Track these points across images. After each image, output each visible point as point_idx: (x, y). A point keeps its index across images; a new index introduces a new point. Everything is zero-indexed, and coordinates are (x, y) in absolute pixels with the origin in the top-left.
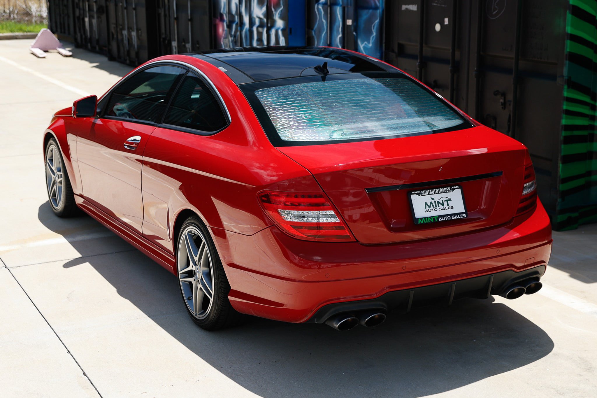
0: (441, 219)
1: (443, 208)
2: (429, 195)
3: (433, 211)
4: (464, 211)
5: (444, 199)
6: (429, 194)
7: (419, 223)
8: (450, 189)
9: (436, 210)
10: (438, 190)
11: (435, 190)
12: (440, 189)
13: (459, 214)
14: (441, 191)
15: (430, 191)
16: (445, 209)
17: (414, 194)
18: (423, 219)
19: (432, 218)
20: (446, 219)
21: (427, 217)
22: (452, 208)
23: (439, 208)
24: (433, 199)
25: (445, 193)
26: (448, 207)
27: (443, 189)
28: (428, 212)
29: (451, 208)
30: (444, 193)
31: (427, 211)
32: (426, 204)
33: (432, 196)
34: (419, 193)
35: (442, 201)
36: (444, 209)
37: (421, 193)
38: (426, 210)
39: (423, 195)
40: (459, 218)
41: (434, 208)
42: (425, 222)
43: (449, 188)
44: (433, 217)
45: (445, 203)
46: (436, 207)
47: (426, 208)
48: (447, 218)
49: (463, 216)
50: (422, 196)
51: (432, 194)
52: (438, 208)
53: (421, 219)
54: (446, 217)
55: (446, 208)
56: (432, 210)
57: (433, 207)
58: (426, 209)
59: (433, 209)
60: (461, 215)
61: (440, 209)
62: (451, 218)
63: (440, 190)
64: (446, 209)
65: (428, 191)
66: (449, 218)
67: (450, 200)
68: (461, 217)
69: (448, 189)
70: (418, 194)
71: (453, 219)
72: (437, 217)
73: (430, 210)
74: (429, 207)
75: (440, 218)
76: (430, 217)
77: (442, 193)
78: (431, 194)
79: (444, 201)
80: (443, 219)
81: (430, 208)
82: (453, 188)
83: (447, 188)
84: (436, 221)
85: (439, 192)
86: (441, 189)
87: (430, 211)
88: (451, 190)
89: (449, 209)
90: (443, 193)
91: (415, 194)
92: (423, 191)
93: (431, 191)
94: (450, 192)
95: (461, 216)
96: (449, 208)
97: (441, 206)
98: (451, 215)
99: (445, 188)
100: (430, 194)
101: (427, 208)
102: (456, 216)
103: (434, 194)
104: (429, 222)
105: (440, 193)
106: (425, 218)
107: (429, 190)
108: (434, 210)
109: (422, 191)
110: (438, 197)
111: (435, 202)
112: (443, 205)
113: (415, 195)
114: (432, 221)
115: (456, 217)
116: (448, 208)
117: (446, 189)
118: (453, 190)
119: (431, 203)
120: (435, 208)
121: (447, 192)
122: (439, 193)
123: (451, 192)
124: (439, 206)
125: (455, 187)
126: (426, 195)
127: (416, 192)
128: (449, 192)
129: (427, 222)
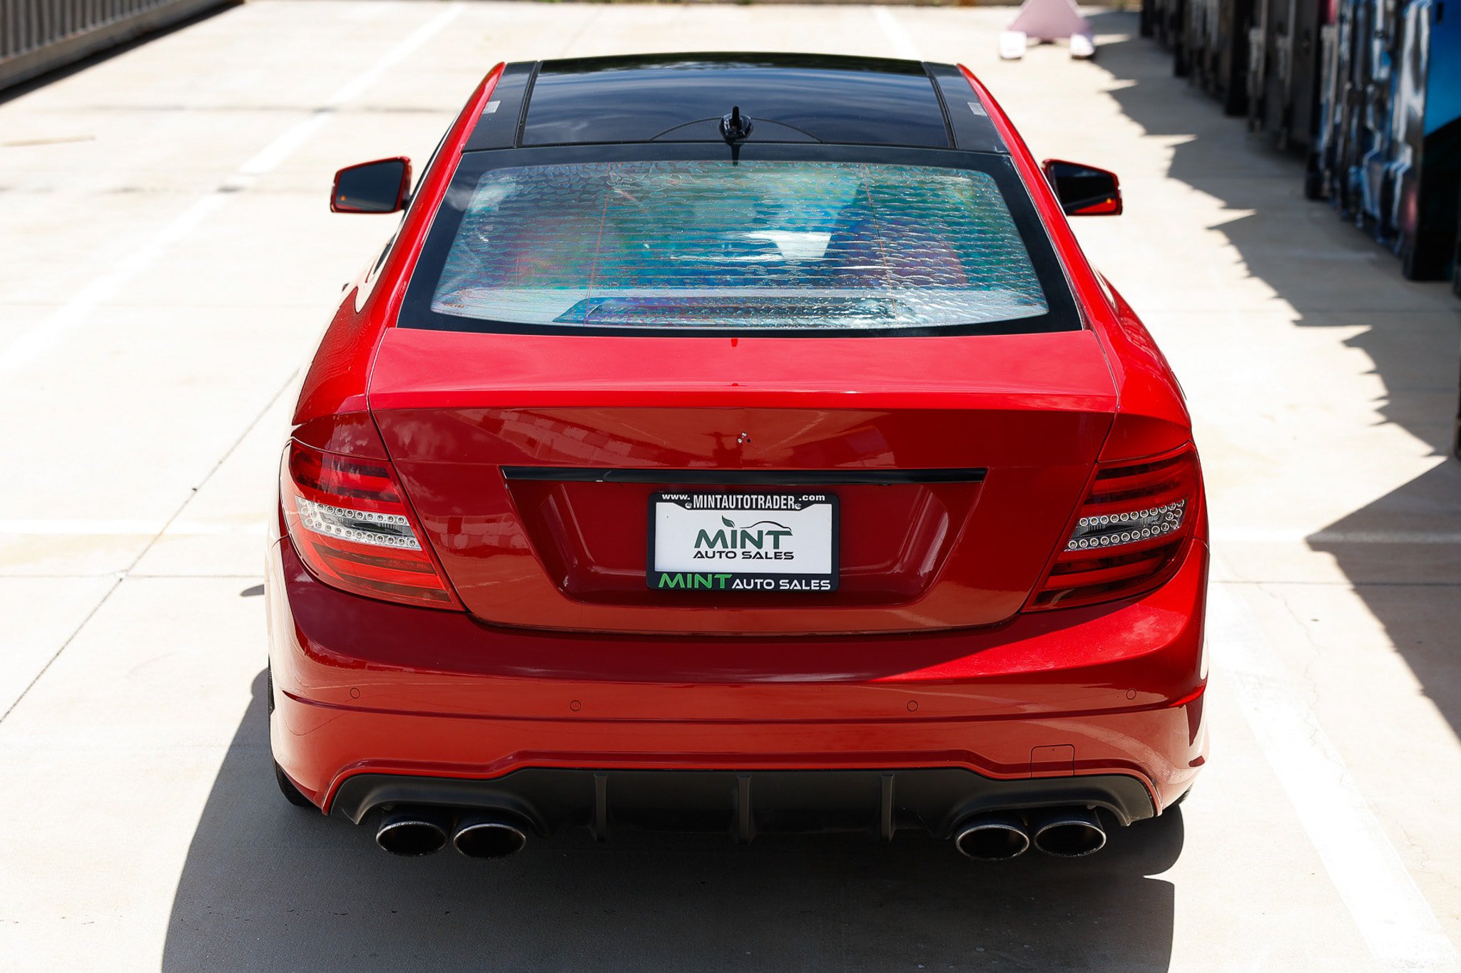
0: (738, 585)
1: (758, 553)
2: (716, 508)
3: (721, 557)
4: (829, 572)
5: (766, 528)
6: (719, 506)
7: (661, 585)
8: (792, 502)
9: (731, 555)
10: (752, 499)
11: (740, 497)
12: (760, 497)
13: (808, 578)
14: (759, 502)
15: (721, 499)
16: (761, 558)
17: (666, 501)
18: (679, 577)
19: (710, 577)
20: (759, 587)
21: (694, 574)
22: (789, 556)
23: (744, 550)
24: (728, 523)
25: (773, 509)
26: (775, 553)
27: (769, 497)
28: (702, 557)
29: (783, 557)
30: (769, 509)
31: (699, 555)
32: (703, 534)
33: (728, 515)
34: (687, 501)
35: (760, 533)
36: (758, 556)
37: (691, 501)
38: (699, 552)
39: (696, 509)
40: (804, 588)
41: (727, 550)
42: (682, 586)
43: (789, 497)
44: (714, 574)
45: (768, 541)
46: (734, 546)
47: (698, 545)
48: (762, 583)
49: (820, 586)
50: (692, 508)
51: (730, 509)
52: (739, 551)
53: (672, 575)
54: (759, 581)
55: (766, 553)
56: (717, 555)
57: (725, 545)
58: (697, 550)
59: (721, 553)
60: (813, 581)
61: (747, 555)
62: (777, 585)
63: (757, 499)
64: (767, 558)
65: (716, 499)
66: (769, 584)
67: (789, 533)
68: (813, 588)
69: (784, 499)
70: (681, 503)
71: (781, 588)
72: (730, 576)
73: (710, 554)
74: (711, 545)
75: (738, 581)
76: (704, 575)
77: (761, 509)
78: (725, 508)
79: (764, 533)
80: (749, 584)
81: (713, 550)
82: (804, 498)
83: (783, 497)
84: (722, 586)
85: (754, 507)
86: (763, 497)
87: (712, 556)
88: (795, 503)
89: (776, 558)
90: (765, 509)
91: (670, 500)
92: (701, 497)
93: (727, 500)
94: (791, 509)
95: (813, 585)
96: (777, 556)
97: (750, 547)
98: (777, 577)
99: (775, 497)
100: (721, 509)
101: (704, 547)
102: (796, 582)
103: (736, 508)
104: (697, 586)
105: (757, 508)
106: (684, 575)
107: (719, 497)
108: (723, 555)
109: (695, 497)
110: (745, 519)
111: (734, 533)
112: (759, 544)
113: (673, 504)
114: (709, 585)
115: (795, 585)
116: (773, 556)
117: (780, 500)
118: (805, 505)
119: (721, 534)
120: (730, 549)
121: (780, 509)
122: (751, 508)
123: (795, 510)
124: (743, 546)
125: (812, 498)
126: (707, 509)
127: (675, 497)
128: (787, 509)
129: (689, 586)
